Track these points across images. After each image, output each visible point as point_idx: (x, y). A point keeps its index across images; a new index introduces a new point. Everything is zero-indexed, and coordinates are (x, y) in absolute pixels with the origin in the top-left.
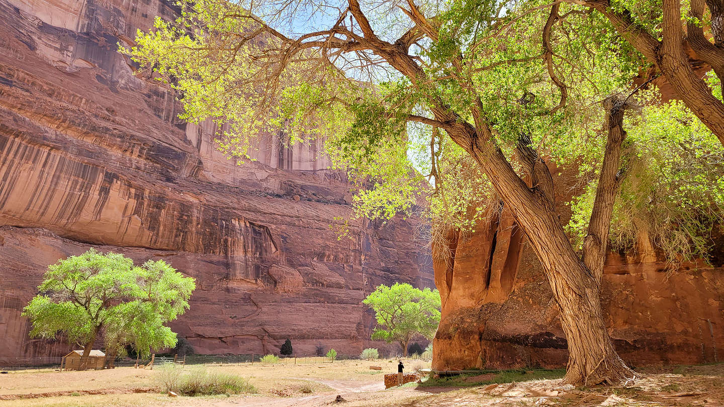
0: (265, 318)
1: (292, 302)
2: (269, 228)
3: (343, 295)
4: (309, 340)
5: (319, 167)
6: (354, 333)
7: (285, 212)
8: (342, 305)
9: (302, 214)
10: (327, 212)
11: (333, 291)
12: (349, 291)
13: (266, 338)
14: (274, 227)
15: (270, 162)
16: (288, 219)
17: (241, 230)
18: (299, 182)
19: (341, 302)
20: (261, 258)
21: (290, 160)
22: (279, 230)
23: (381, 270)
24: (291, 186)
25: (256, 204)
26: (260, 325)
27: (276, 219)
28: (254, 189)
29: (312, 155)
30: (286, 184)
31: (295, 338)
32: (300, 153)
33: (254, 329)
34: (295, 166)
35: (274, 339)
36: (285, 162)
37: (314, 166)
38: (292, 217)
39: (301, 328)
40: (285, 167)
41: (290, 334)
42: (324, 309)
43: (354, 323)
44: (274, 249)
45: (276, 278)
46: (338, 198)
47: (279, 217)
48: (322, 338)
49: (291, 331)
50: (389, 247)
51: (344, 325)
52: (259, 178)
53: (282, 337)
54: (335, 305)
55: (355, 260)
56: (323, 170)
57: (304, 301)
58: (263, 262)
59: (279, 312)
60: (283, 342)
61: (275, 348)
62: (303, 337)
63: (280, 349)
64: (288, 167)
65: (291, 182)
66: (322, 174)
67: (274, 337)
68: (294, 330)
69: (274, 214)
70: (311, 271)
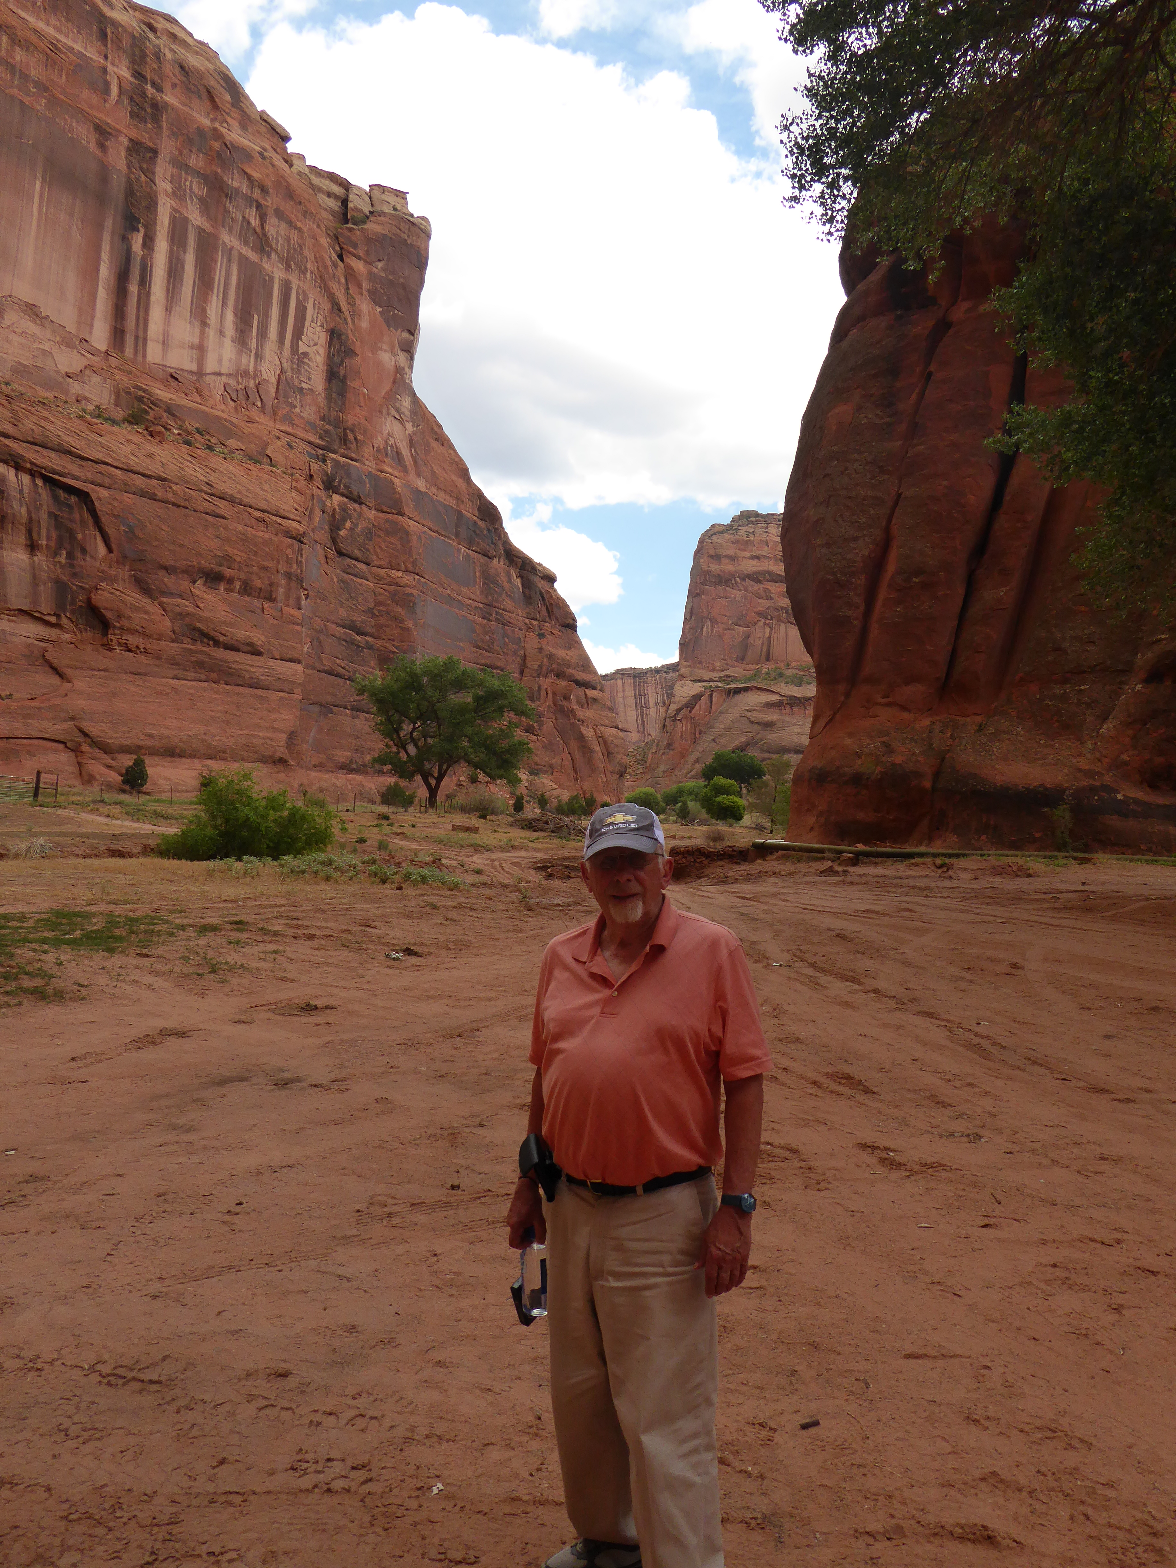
0: (80, 703)
1: (145, 674)
2: (94, 496)
3: (261, 670)
4: (183, 760)
5: (211, 366)
6: (281, 752)
7: (132, 463)
8: (259, 692)
9: (171, 472)
10: (229, 478)
11: (241, 661)
12: (272, 663)
13: (85, 748)
14: (104, 493)
15: (91, 333)
16: (139, 481)
17: (21, 492)
18: (163, 394)
19: (254, 684)
20: (72, 566)
21: (141, 334)
22: (116, 504)
23: (338, 625)
24: (144, 403)
25: (60, 433)
26: (72, 719)
27: (110, 476)
28: (50, 395)
29: (197, 331)
30: (129, 393)
31: (154, 752)
32: (167, 322)
33: (56, 727)
34: (154, 353)
35: (106, 753)
36: (129, 340)
37: (201, 361)
38: (149, 477)
39: (167, 733)
40: (129, 351)
41: (141, 743)
42: (217, 696)
43: (282, 731)
44: (102, 550)
45: (108, 615)
46: (253, 448)
47: (118, 472)
48: (212, 757)
49: (143, 737)
50: (356, 576)
51: (261, 734)
52: (63, 369)
53: (125, 750)
54: (241, 689)
55: (287, 597)
56: (219, 374)
57: (171, 676)
58: (75, 575)
59: (114, 695)
60: (127, 761)
61: (107, 771)
62: (171, 753)
63: (121, 774)
64: (136, 353)
65: (144, 391)
66: (215, 386)
67: (106, 749)
68: (151, 736)
69: (107, 464)
70: (191, 609)
